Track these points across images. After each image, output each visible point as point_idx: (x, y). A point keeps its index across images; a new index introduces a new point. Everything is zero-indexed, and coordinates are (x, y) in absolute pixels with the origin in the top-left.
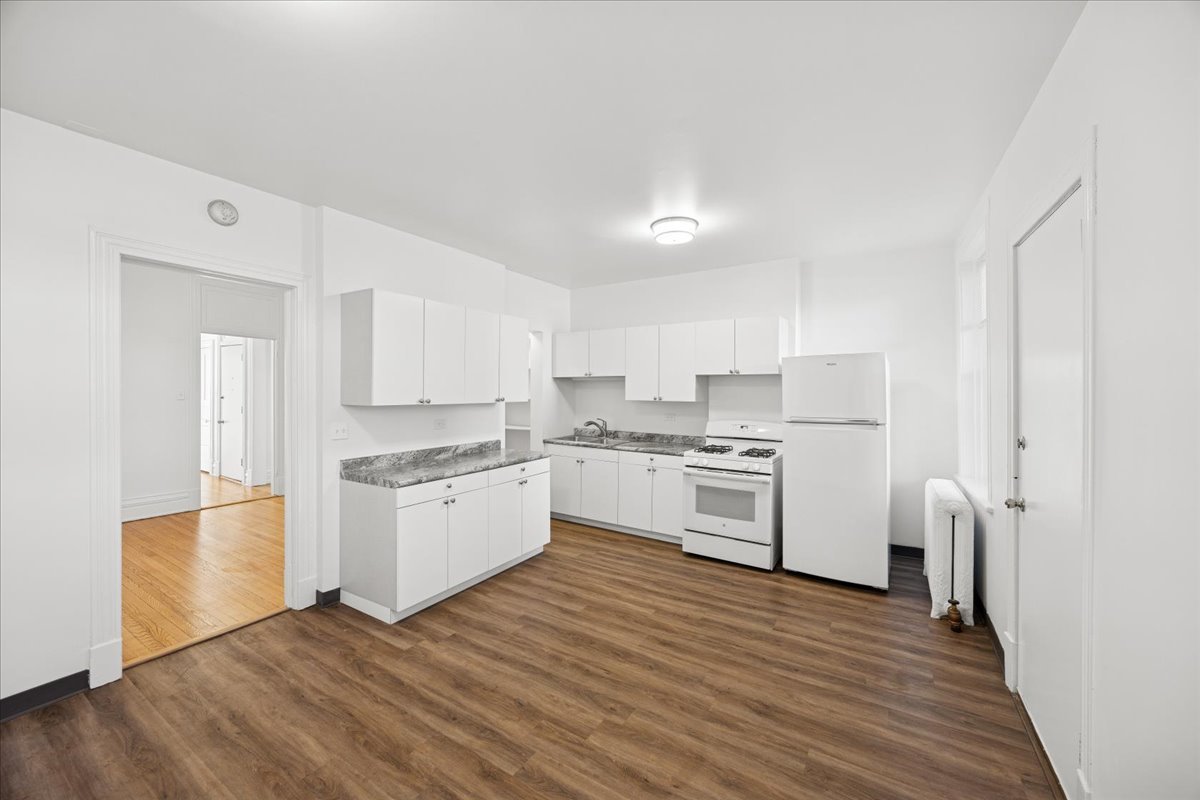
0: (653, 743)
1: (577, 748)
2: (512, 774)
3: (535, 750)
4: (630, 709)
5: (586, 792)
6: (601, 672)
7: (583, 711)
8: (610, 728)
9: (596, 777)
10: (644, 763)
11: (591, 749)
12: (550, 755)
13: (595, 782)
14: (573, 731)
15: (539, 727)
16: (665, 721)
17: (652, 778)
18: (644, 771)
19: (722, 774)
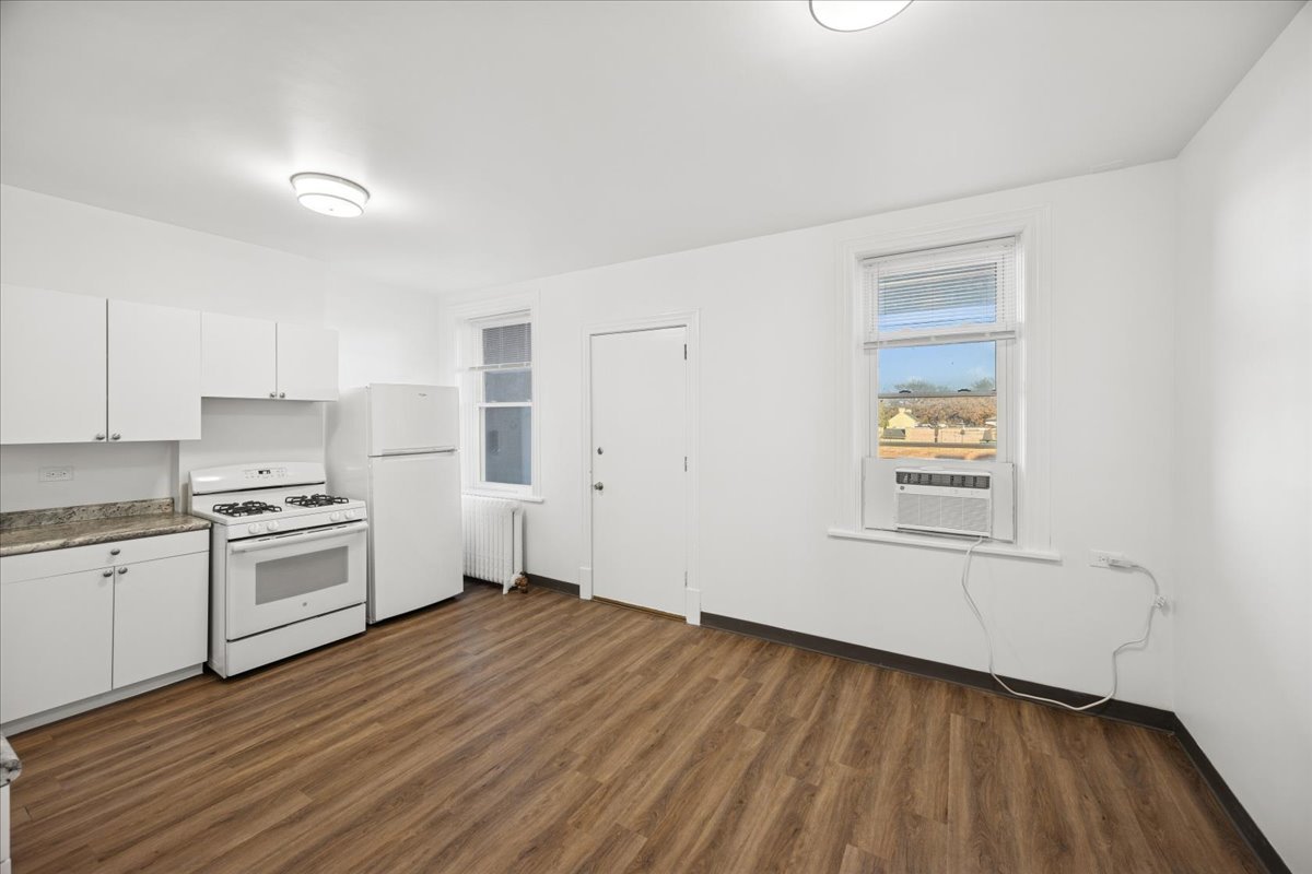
1: (613, 790)
2: (646, 839)
3: (613, 824)
4: (565, 752)
5: (665, 780)
6: (492, 774)
7: (558, 788)
8: (589, 766)
9: (648, 776)
11: (616, 780)
12: (621, 811)
13: (655, 776)
14: (589, 795)
15: (578, 825)
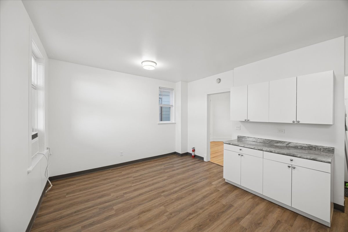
0: (154, 218)
2: (161, 194)
3: (166, 198)
4: (169, 218)
6: (191, 217)
7: (174, 208)
8: (164, 212)
9: (152, 205)
10: (150, 214)
11: (160, 206)
12: (163, 200)
13: (150, 205)
14: (167, 205)
15: (172, 200)
16: (159, 225)
17: (145, 214)
18: (147, 213)
19: (134, 228)
